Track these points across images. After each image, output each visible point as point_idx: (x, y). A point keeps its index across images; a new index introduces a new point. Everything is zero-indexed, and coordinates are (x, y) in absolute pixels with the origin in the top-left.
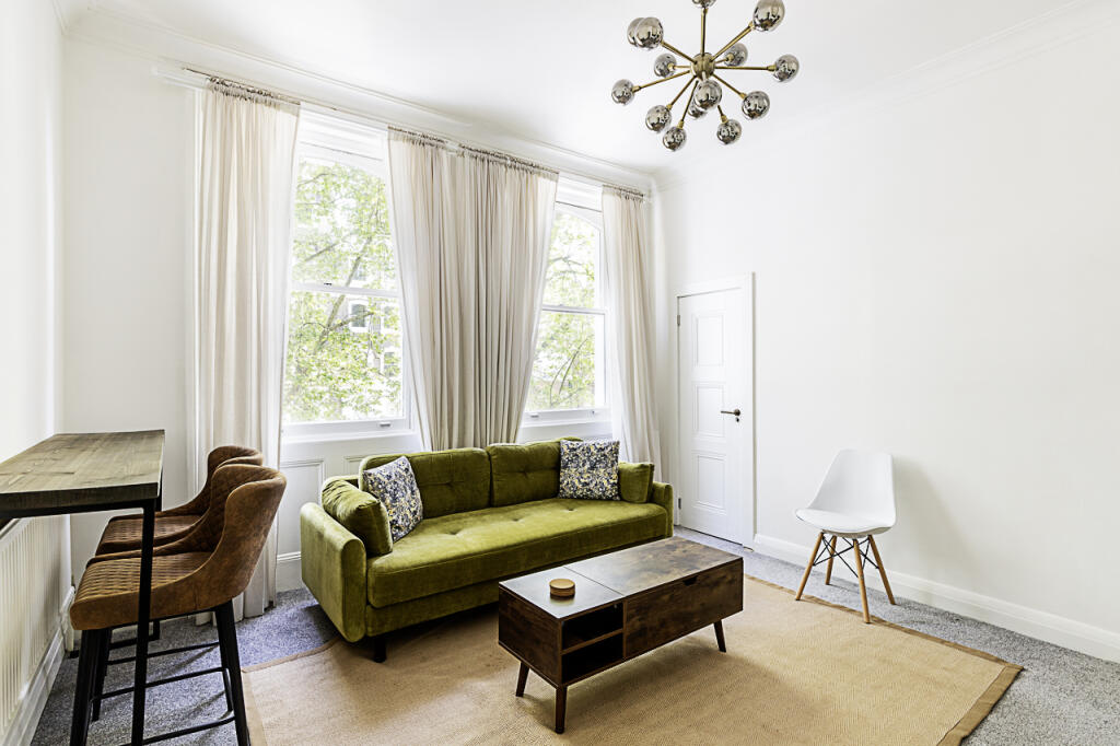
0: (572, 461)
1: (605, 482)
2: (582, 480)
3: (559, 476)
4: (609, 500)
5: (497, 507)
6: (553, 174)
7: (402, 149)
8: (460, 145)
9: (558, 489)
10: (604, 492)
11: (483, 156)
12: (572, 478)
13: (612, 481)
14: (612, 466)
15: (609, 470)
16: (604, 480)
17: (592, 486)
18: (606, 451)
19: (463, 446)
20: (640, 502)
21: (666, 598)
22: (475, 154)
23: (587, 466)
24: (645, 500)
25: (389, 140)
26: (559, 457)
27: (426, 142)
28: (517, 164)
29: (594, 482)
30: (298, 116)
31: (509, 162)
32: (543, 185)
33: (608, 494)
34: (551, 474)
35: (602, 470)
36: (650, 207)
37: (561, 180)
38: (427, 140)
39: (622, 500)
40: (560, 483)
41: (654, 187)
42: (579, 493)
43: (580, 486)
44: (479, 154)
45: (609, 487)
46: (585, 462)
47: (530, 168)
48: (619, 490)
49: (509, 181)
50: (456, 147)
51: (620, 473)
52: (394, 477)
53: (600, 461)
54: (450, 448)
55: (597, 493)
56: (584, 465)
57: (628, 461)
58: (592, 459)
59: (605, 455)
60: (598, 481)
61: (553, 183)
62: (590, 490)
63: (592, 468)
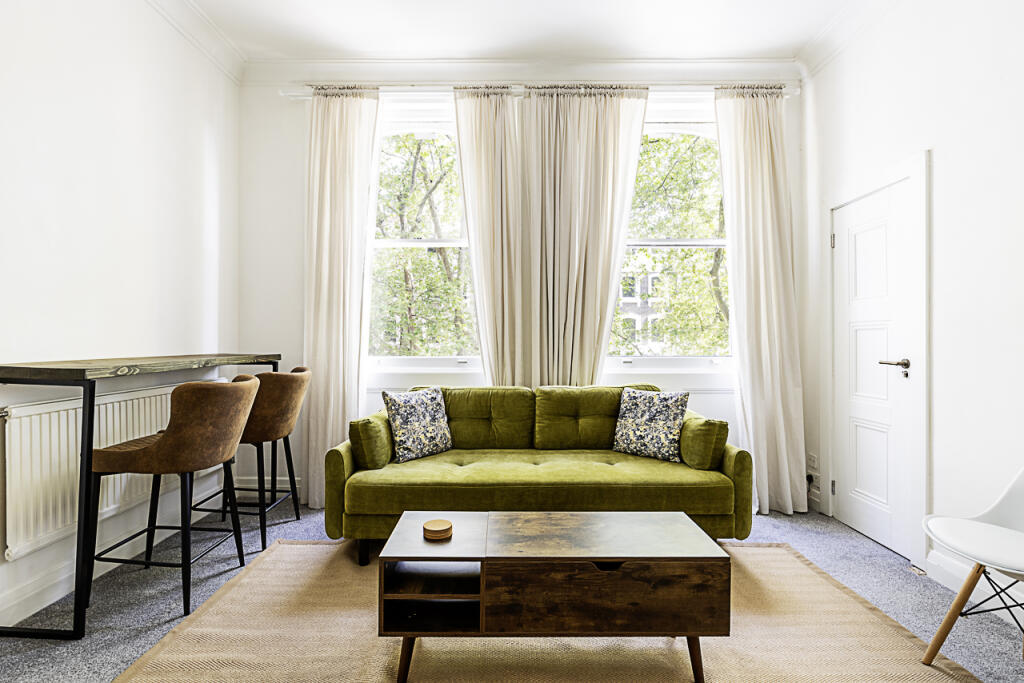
0: (630, 410)
1: (663, 436)
2: (638, 433)
3: (615, 426)
4: (666, 459)
6: (642, 90)
7: (468, 105)
8: (526, 87)
9: (613, 440)
10: (660, 449)
11: (553, 92)
12: (628, 429)
13: (671, 437)
14: (675, 419)
15: (669, 424)
16: (662, 435)
17: (647, 440)
18: (670, 402)
20: (700, 467)
22: (542, 91)
23: (646, 417)
24: (707, 467)
25: (456, 99)
26: (619, 404)
27: (492, 93)
28: (591, 90)
29: (650, 437)
30: (378, 98)
31: (583, 90)
32: (627, 106)
33: (664, 451)
34: (608, 422)
35: (661, 423)
37: (651, 95)
38: (490, 90)
39: (682, 462)
40: (615, 434)
42: (632, 446)
43: (634, 439)
44: (547, 91)
45: (667, 443)
46: (644, 412)
47: (609, 91)
48: (679, 449)
49: (582, 110)
50: (522, 89)
51: (683, 427)
53: (661, 412)
55: (652, 449)
56: (642, 416)
57: (696, 415)
58: (652, 409)
59: (667, 406)
60: (655, 434)
61: (642, 101)
62: (645, 445)
63: (651, 420)
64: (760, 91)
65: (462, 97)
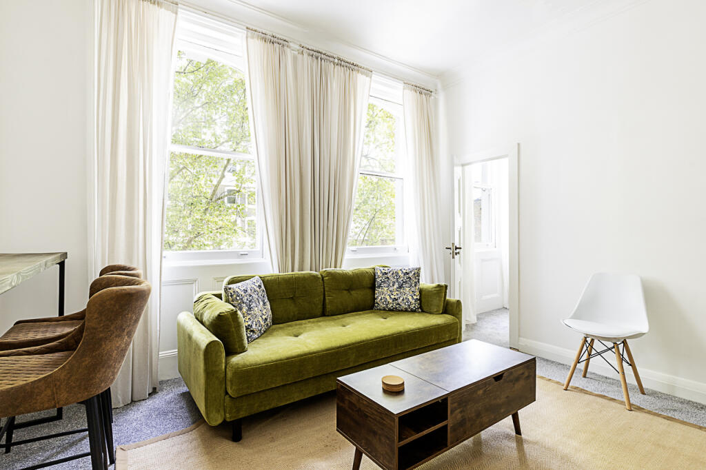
0: (384, 282)
1: (410, 298)
2: (393, 297)
3: (374, 294)
4: (413, 311)
5: (328, 316)
6: (368, 72)
7: (257, 45)
8: (300, 46)
9: (374, 303)
10: (409, 306)
11: (317, 55)
12: (384, 295)
13: (415, 297)
14: (415, 286)
15: (413, 289)
16: (409, 296)
17: (400, 301)
18: (411, 275)
19: (302, 270)
20: (437, 313)
21: (481, 392)
22: (311, 53)
23: (396, 285)
24: (441, 312)
25: (247, 37)
26: (374, 280)
27: (275, 41)
28: (341, 63)
29: (401, 298)
30: (176, 13)
31: (336, 61)
32: (361, 79)
33: (412, 307)
34: (369, 292)
35: (408, 289)
36: (436, 101)
37: (374, 76)
38: (275, 39)
39: (423, 311)
40: (375, 299)
41: (439, 86)
42: (390, 306)
43: (391, 301)
44: (315, 53)
45: (413, 301)
46: (394, 282)
47: (352, 66)
48: (420, 304)
49: (336, 76)
50: (298, 47)
51: (421, 291)
52: (249, 291)
53: (406, 282)
54: (293, 271)
55: (404, 306)
56: (393, 285)
57: (426, 283)
58: (400, 280)
59: (409, 278)
60: (405, 297)
61: (368, 79)
62: (398, 304)
63: (400, 287)
64: (423, 91)
65: (253, 38)
